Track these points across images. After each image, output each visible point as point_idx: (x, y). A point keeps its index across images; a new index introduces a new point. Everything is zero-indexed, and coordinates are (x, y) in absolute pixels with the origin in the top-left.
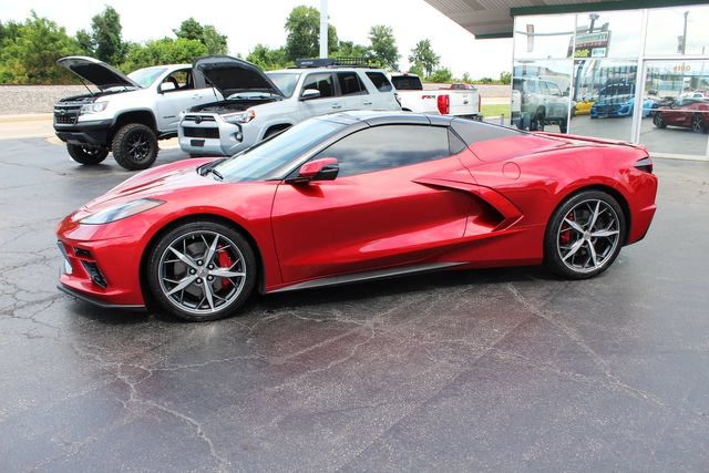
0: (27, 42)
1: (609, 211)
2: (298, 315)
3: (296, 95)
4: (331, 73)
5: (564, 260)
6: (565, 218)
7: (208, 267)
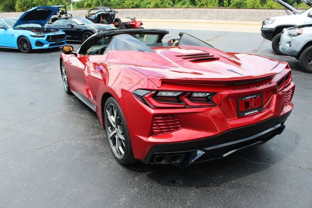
1: (120, 118)
5: (109, 138)
6: (107, 110)
7: (65, 75)
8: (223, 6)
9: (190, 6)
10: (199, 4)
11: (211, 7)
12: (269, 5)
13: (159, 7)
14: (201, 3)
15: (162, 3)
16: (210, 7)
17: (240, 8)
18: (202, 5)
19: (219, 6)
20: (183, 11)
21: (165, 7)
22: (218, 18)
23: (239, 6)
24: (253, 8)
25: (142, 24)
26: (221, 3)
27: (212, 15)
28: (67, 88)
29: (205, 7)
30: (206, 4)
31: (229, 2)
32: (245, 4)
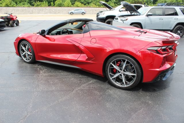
1: (131, 64)
2: (39, 67)
3: (146, 14)
4: (162, 8)
5: (111, 79)
6: (111, 63)
7: (27, 51)
8: (51, 6)
9: (30, 6)
10: (36, 4)
11: (44, 6)
12: (76, 5)
13: (9, 7)
14: (37, 4)
15: (11, 4)
17: (61, 7)
18: (38, 5)
21: (12, 6)
22: (50, 13)
23: (60, 5)
24: (68, 7)
25: (17, 17)
26: (50, 5)
27: (47, 11)
28: (29, 60)
29: (40, 6)
30: (40, 5)
31: (54, 3)
32: (63, 4)
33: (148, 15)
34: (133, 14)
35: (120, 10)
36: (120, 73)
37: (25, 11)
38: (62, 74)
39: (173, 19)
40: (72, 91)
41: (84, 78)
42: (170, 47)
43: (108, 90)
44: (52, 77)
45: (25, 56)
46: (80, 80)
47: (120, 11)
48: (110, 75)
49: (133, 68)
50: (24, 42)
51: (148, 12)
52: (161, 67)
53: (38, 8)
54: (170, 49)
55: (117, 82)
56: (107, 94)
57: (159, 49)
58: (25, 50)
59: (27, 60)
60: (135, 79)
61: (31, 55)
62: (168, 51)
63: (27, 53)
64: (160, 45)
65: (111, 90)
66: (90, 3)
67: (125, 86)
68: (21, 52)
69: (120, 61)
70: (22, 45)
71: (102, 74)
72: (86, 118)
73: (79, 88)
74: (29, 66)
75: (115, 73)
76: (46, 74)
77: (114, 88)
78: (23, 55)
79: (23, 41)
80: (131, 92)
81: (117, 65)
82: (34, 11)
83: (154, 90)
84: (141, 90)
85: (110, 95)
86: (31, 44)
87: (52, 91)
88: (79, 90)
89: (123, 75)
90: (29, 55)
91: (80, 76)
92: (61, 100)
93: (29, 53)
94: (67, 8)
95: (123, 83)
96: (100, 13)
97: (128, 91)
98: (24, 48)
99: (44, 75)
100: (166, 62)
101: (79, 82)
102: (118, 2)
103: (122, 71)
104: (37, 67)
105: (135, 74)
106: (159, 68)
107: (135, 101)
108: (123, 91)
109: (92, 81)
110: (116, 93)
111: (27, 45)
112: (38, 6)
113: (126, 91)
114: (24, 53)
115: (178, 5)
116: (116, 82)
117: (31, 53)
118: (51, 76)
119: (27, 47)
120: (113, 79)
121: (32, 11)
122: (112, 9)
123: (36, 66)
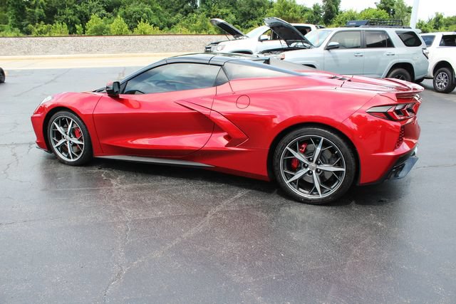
0: (275, 11)
1: (334, 147)
2: (104, 173)
3: (324, 45)
4: (360, 31)
5: (287, 182)
6: (287, 148)
7: (70, 136)
8: (76, 33)
9: (21, 35)
10: (36, 30)
11: (58, 35)
12: (141, 31)
14: (39, 29)
16: (56, 35)
17: (102, 35)
19: (70, 33)
20: (16, 42)
22: (77, 51)
23: (99, 32)
24: (121, 35)
26: (73, 32)
27: (67, 46)
28: (74, 157)
29: (48, 35)
30: (49, 30)
31: (83, 27)
32: (108, 29)
33: (329, 48)
34: (293, 45)
35: (259, 38)
36: (308, 169)
37: (9, 47)
38: (166, 182)
39: (385, 54)
40: (205, 216)
41: (220, 188)
42: (409, 106)
43: (282, 208)
44: (145, 192)
45: (63, 148)
46: (213, 193)
47: (262, 41)
48: (285, 173)
49: (337, 156)
50: (62, 115)
51: (330, 40)
52: (395, 148)
53: (43, 39)
54: (409, 110)
55: (300, 189)
56: (283, 215)
57: (391, 110)
58: (63, 134)
59: (69, 157)
60: (342, 180)
61: (81, 145)
62: (405, 114)
63: (70, 142)
64: (393, 102)
65: (290, 208)
66: (175, 24)
67: (321, 196)
68: (52, 139)
69: (308, 142)
70: (57, 122)
71: (266, 175)
72: (259, 263)
73: (217, 209)
74: (74, 171)
75: (295, 170)
76: (128, 186)
77: (294, 203)
78: (57, 147)
79: (59, 111)
80: (334, 208)
81: (301, 151)
82: (33, 47)
83: (381, 202)
84: (353, 202)
85: (292, 217)
86: (80, 119)
87: (158, 220)
88: (218, 212)
89: (314, 171)
90: (74, 145)
91: (210, 185)
92: (187, 234)
93: (75, 141)
94: (118, 38)
95: (316, 189)
96: (213, 47)
97: (326, 208)
98: (60, 129)
99: (124, 187)
100: (404, 139)
101: (212, 196)
102: (242, 22)
103: (313, 165)
104: (99, 174)
105: (343, 167)
106: (393, 150)
107: (348, 224)
108: (317, 208)
109: (241, 193)
110: (303, 212)
111: (70, 121)
112: (41, 33)
113: (323, 207)
114: (60, 142)
115: (391, 26)
116: (298, 189)
117: (80, 139)
118: (141, 189)
119: (70, 126)
120: (291, 183)
121: (29, 47)
122: (242, 35)
123: (95, 171)
